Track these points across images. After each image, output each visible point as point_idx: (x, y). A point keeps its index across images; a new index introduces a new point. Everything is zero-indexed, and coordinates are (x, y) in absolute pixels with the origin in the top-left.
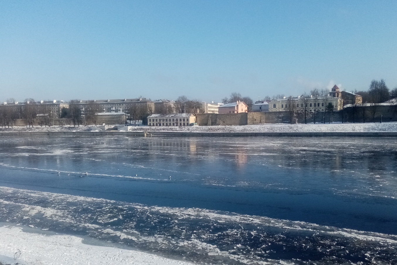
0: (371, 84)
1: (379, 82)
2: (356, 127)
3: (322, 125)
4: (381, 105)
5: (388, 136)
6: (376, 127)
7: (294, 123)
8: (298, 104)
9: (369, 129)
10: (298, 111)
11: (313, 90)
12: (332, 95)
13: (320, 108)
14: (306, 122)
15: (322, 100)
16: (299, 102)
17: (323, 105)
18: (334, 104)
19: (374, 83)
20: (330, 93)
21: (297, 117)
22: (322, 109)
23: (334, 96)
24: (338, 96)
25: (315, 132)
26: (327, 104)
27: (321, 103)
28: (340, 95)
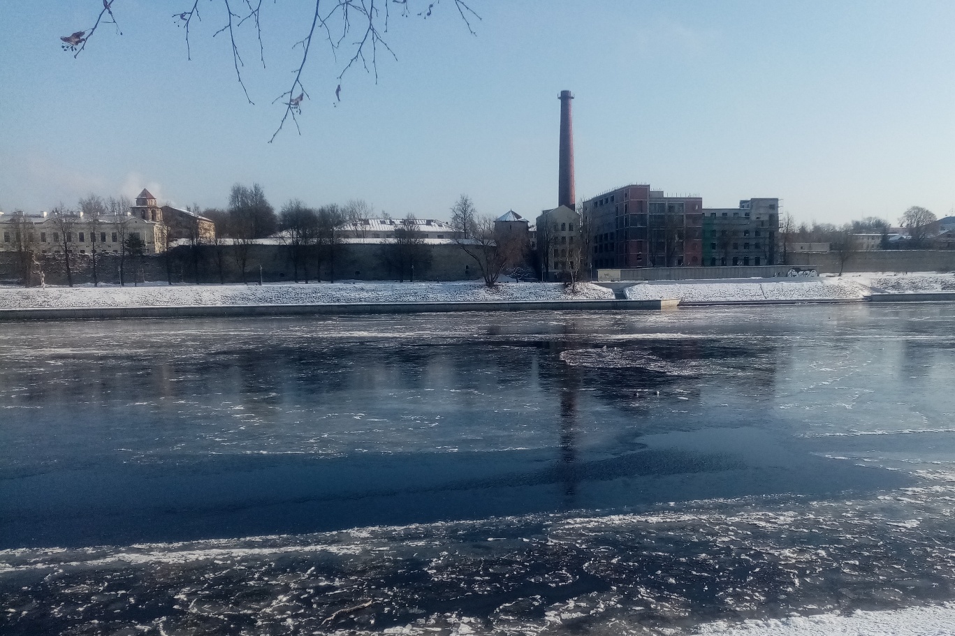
0: (231, 193)
1: (249, 191)
2: (204, 294)
3: (116, 288)
4: (259, 245)
5: (276, 314)
6: (249, 293)
7: (37, 283)
8: (43, 234)
9: (233, 298)
10: (44, 252)
11: (86, 198)
12: (139, 213)
13: (109, 246)
14: (70, 280)
15: (112, 226)
16: (45, 228)
17: (114, 239)
18: (145, 236)
19: (238, 193)
20: (134, 210)
21: (44, 269)
22: (114, 248)
23: (144, 217)
24: (153, 219)
25: (97, 307)
26: (126, 237)
27: (109, 232)
28: (159, 215)
